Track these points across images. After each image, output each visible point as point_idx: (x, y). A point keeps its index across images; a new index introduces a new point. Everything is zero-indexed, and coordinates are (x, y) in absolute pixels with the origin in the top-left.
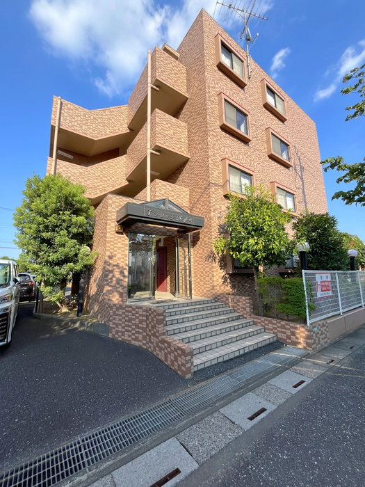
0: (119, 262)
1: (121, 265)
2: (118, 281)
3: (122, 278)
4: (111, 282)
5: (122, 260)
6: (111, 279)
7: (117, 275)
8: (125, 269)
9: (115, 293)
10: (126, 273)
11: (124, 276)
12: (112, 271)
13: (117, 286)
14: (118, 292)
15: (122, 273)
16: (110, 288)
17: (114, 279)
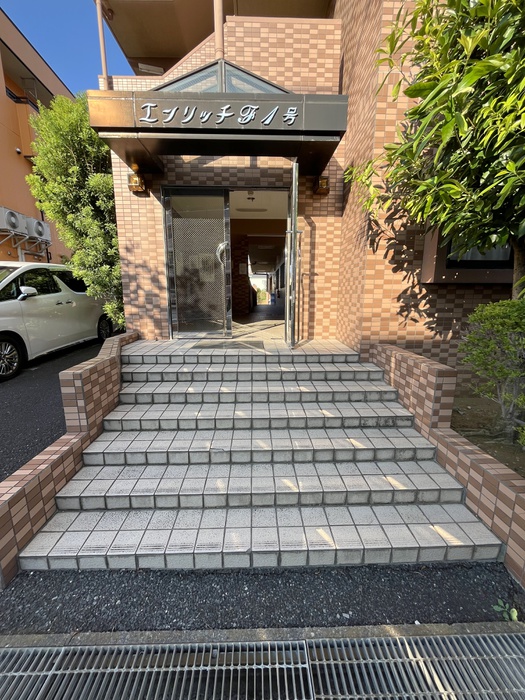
0: (147, 258)
1: (152, 264)
2: (150, 296)
3: (157, 291)
4: (136, 299)
5: (152, 254)
6: (135, 292)
7: (147, 285)
8: (162, 273)
9: (147, 321)
10: (164, 281)
11: (161, 288)
12: (134, 278)
13: (149, 306)
14: (151, 317)
15: (155, 280)
16: (134, 310)
17: (141, 292)
